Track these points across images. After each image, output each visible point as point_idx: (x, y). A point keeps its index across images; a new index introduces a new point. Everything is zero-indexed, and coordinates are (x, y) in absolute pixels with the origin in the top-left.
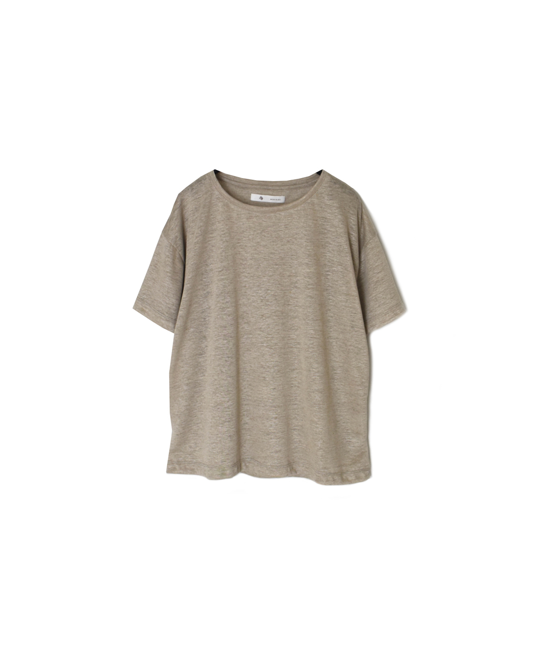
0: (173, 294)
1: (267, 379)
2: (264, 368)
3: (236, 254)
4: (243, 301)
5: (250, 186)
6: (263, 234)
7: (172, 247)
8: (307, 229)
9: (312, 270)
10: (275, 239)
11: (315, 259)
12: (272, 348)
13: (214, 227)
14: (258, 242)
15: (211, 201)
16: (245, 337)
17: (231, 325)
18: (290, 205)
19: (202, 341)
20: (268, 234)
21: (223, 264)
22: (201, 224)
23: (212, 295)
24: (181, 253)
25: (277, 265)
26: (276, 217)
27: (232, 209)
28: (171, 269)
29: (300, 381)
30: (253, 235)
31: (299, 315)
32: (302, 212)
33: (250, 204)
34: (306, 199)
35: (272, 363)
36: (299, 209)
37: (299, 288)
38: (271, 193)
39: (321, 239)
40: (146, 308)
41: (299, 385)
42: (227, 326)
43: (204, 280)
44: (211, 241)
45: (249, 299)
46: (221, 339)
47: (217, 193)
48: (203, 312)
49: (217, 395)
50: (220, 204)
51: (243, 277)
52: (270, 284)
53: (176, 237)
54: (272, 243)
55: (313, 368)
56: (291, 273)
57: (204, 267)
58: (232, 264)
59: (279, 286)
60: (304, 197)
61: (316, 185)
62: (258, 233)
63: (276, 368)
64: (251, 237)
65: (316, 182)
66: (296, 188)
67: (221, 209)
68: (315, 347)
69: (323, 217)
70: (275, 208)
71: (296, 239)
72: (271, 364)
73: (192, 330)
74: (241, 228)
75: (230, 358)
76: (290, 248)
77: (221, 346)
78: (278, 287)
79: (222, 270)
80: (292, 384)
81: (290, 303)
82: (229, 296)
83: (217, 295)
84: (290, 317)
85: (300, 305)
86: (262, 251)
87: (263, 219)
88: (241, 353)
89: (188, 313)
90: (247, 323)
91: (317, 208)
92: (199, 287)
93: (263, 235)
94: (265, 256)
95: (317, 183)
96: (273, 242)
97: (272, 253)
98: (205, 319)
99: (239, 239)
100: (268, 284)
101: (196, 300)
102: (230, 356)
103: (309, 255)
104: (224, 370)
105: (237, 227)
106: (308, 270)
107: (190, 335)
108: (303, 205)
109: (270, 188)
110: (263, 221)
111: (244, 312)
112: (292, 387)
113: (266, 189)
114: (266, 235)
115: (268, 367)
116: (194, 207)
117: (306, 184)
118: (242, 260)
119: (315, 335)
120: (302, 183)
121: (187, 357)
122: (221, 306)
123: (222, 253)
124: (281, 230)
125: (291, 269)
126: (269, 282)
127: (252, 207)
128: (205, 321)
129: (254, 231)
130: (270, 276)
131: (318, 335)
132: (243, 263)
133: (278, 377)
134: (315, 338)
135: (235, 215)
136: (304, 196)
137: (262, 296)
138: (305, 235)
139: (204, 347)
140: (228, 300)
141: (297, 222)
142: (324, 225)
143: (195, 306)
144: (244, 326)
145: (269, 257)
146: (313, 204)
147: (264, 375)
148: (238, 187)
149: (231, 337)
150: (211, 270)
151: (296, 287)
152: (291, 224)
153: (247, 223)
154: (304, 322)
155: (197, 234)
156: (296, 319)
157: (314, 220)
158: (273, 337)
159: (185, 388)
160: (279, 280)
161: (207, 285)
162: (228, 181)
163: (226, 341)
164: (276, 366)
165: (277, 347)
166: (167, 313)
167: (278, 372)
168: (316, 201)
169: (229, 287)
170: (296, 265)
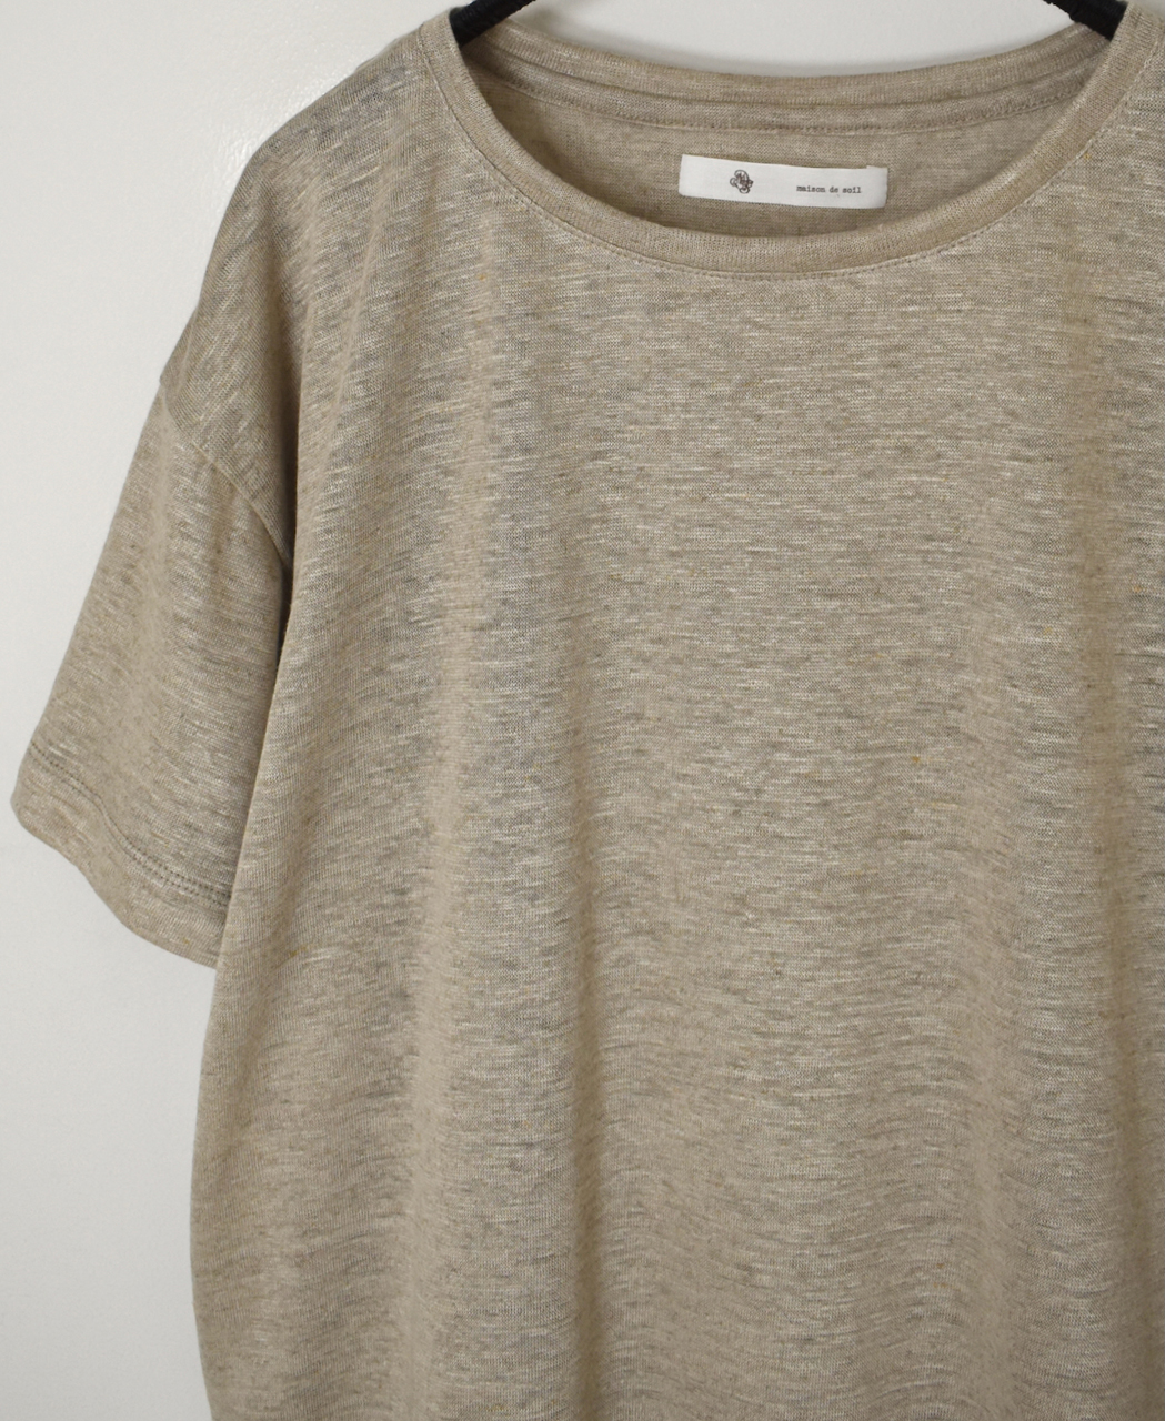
0: (213, 751)
1: (765, 1279)
2: (746, 1212)
3: (587, 521)
4: (622, 801)
5: (674, 109)
6: (749, 402)
7: (205, 475)
8: (1025, 374)
9: (1056, 636)
10: (820, 433)
11: (1073, 568)
12: (793, 1102)
13: (452, 359)
14: (717, 455)
15: (431, 200)
16: (640, 1011)
17: (547, 952)
18: (921, 224)
19: (386, 1019)
20: (781, 405)
21: (500, 585)
22: (370, 343)
23: (440, 760)
24: (266, 509)
25: (831, 596)
26: (830, 297)
27: (561, 249)
28: (197, 601)
29: (964, 1289)
30: (686, 408)
31: (971, 901)
32: (995, 267)
33: (671, 223)
34: (1021, 191)
35: (797, 1187)
36: (976, 246)
37: (971, 739)
38: (801, 148)
39: (1115, 439)
40: (77, 811)
41: (963, 1314)
42: (523, 958)
43: (393, 667)
44: (434, 438)
45: (661, 794)
46: (482, 1032)
47: (464, 151)
48: (390, 854)
49: (462, 1356)
50: (488, 222)
51: (626, 663)
52: (788, 714)
53: (234, 415)
54: (804, 462)
55: (1052, 1246)
56: (922, 644)
57: (391, 597)
58: (556, 585)
59: (843, 723)
60: (1009, 177)
61: (1082, 100)
62: (715, 399)
63: (821, 1220)
64: (671, 421)
65: (1081, 83)
66: (958, 120)
67: (489, 251)
68: (1066, 1117)
69: (1129, 302)
70: (826, 245)
71: (953, 435)
72: (791, 1196)
73: (325, 954)
74: (612, 364)
75: (536, 1152)
76: (918, 494)
77: (485, 1076)
78: (839, 731)
79: (496, 623)
80: (920, 1303)
81: (911, 828)
82: (535, 780)
83: (465, 769)
84: (910, 912)
85: (975, 841)
86: (740, 511)
87: (749, 313)
88: (612, 1104)
89: (298, 867)
90: (651, 932)
91: (1089, 246)
92: (366, 712)
93: (747, 412)
94: (760, 541)
95: (1092, 84)
96: (810, 452)
97: (800, 523)
98: (403, 892)
99: (601, 435)
100: (777, 711)
101: (349, 785)
102: (536, 1138)
103: (1038, 543)
104: (500, 1219)
105: (587, 360)
106: (1031, 639)
107: (316, 985)
108: (999, 227)
109: (795, 117)
110: (748, 321)
111: (635, 867)
112: (919, 1318)
113: (769, 126)
114: (764, 409)
115: (771, 1208)
116: (334, 238)
117: (1017, 95)
118: (620, 555)
119: (1067, 1042)
120: (996, 90)
121: (298, 1108)
122: (483, 838)
123: (493, 518)
124: (862, 382)
125: (920, 620)
126: (782, 701)
127: (679, 236)
128: (403, 905)
129: (693, 385)
130: (789, 664)
131: (1089, 1043)
132: (628, 576)
133: (827, 1274)
134: (1068, 1061)
135: (573, 287)
136: (1004, 166)
137: (734, 783)
138: (1012, 414)
139: (399, 1052)
140: (526, 805)
141: (963, 329)
142: (1134, 347)
143: (339, 820)
144: (629, 946)
145: (782, 543)
146: (1066, 221)
147: (746, 1255)
148: (605, 112)
149: (544, 1027)
150: (438, 612)
151: (952, 731)
152: (923, 341)
153: (650, 333)
154: (996, 954)
155: (344, 399)
156: (953, 925)
157: (1069, 320)
158: (800, 1036)
159: (287, 1275)
160: (844, 687)
161: (415, 699)
162: (542, 78)
163: (511, 1050)
164: (818, 1209)
165: (827, 1092)
166: (178, 856)
167: (833, 1240)
168: (1081, 196)
169: (534, 728)
170: (952, 595)
